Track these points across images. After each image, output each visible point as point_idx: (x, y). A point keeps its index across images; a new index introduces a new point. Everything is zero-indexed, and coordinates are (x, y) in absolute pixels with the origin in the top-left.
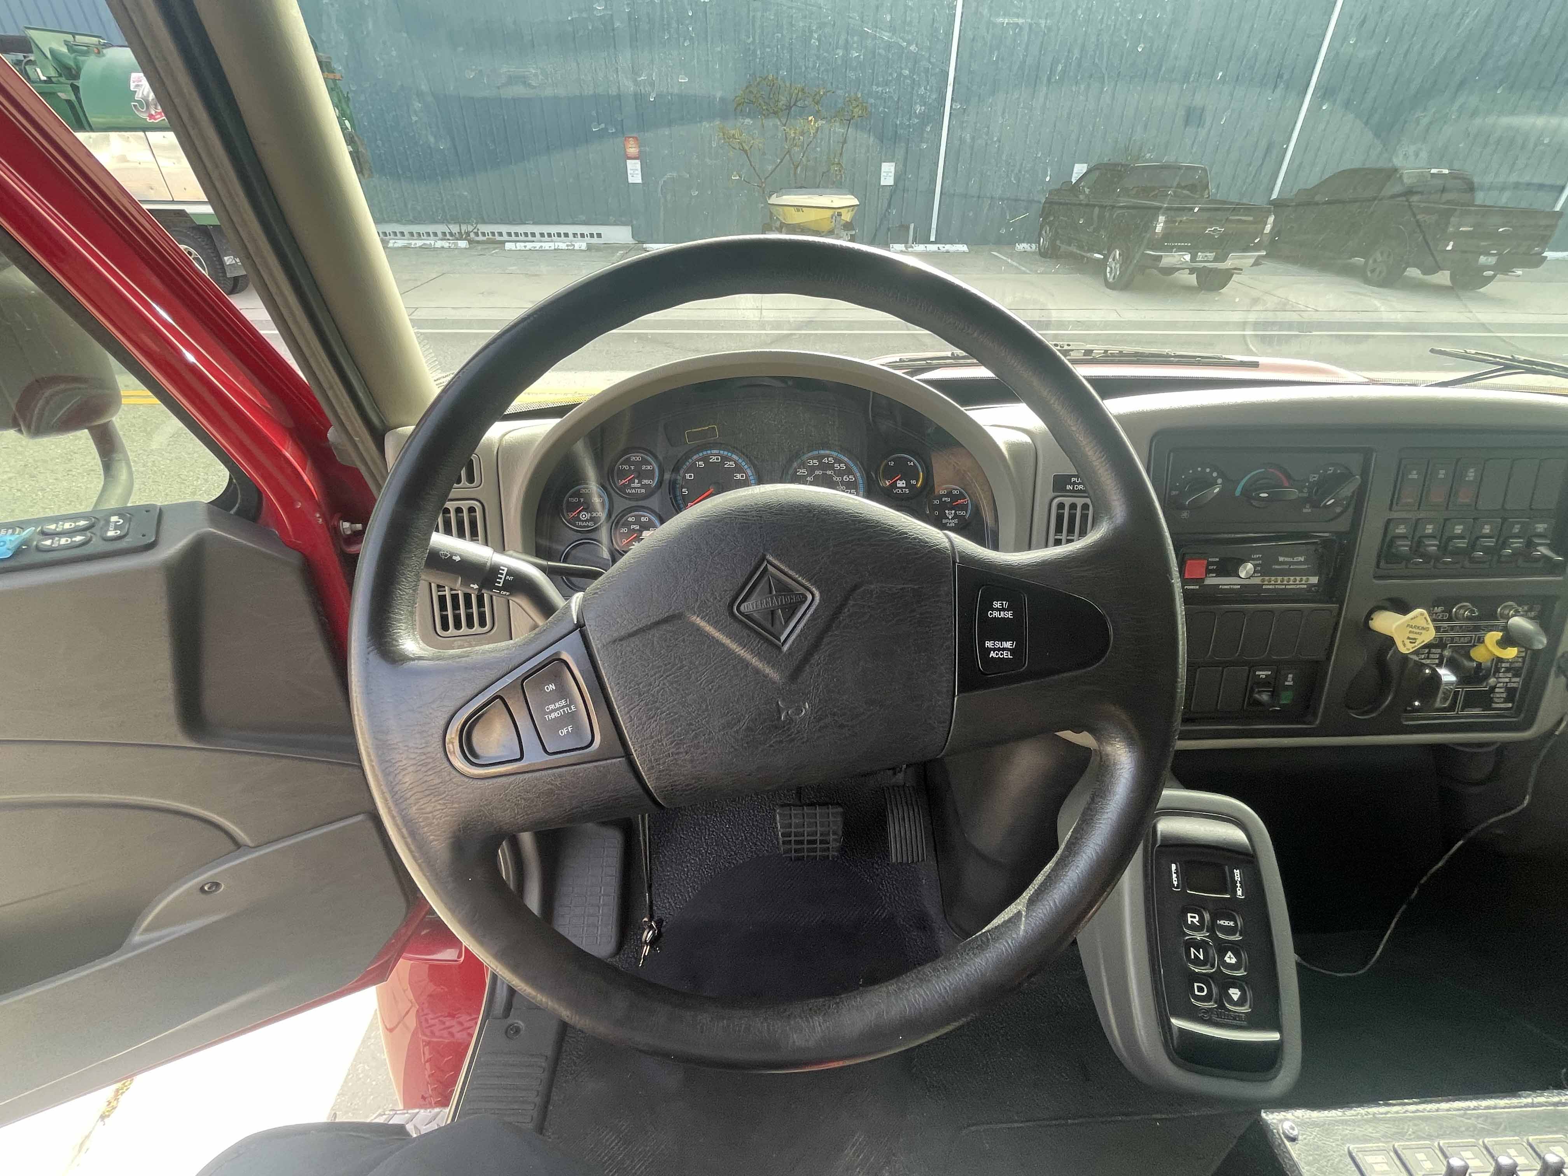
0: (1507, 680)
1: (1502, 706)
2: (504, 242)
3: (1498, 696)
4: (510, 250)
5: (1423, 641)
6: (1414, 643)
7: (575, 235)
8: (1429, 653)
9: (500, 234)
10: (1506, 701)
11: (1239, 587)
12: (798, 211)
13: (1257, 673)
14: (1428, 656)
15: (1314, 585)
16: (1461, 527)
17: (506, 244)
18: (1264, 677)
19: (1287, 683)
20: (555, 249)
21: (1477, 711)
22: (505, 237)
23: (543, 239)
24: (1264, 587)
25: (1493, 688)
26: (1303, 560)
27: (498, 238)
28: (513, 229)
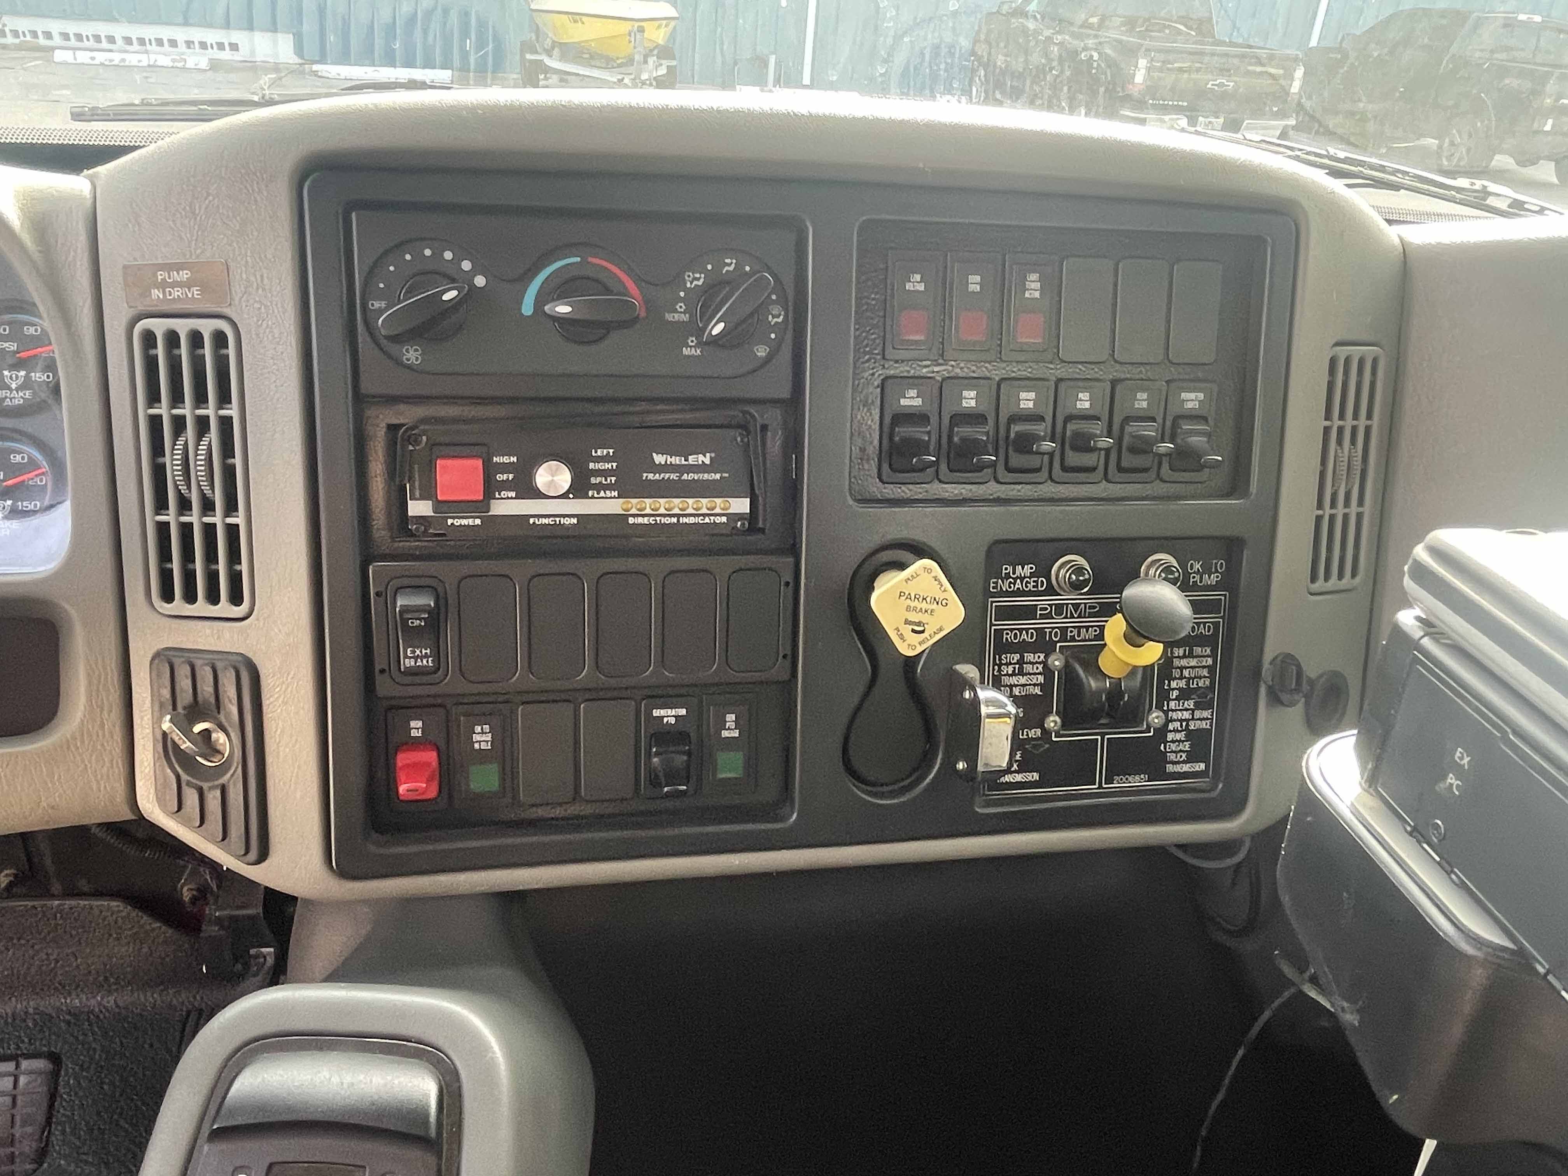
0: (1187, 715)
1: (1186, 768)
2: (53, 49)
3: (1173, 747)
4: (65, 64)
5: (941, 630)
6: (923, 632)
7: (189, 44)
8: (1021, 662)
9: (48, 35)
10: (1191, 758)
11: (575, 521)
12: (575, 21)
13: (656, 713)
14: (1021, 669)
15: (740, 516)
16: (1032, 395)
17: (57, 51)
18: (672, 721)
19: (725, 734)
20: (149, 66)
21: (1137, 781)
22: (57, 40)
23: (128, 48)
24: (631, 520)
25: (1162, 732)
26: (707, 461)
27: (42, 41)
28: (72, 28)
